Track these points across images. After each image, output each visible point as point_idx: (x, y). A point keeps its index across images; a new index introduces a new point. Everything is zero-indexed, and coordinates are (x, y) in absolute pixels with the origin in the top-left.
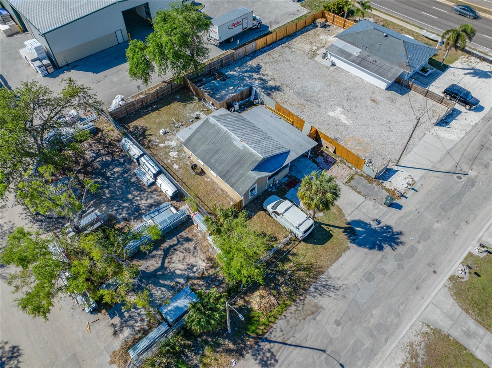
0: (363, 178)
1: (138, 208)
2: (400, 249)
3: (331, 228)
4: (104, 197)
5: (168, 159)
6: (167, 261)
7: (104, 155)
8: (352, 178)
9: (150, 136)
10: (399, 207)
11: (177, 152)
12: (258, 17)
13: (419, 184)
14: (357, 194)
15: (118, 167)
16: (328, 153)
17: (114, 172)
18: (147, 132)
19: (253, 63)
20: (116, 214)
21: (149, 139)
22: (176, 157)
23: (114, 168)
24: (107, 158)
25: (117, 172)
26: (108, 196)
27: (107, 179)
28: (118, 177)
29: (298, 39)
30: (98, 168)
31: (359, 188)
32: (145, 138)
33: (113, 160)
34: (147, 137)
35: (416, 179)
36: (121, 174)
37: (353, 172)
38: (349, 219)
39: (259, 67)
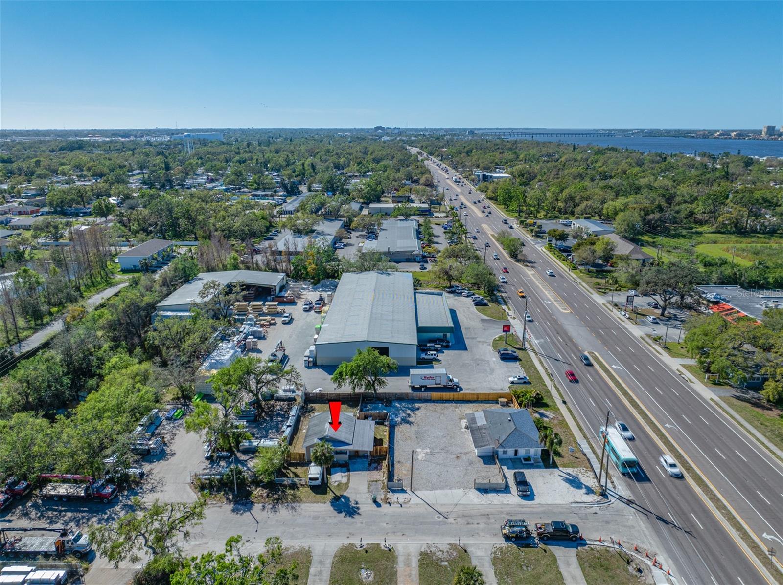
0: (382, 484)
1: (266, 436)
2: (349, 519)
3: (330, 492)
7: (283, 411)
8: (376, 481)
10: (379, 505)
12: (456, 380)
13: (408, 506)
14: (367, 488)
19: (417, 405)
23: (279, 418)
26: (263, 426)
29: (471, 405)
30: (273, 414)
31: (373, 487)
33: (282, 414)
35: (411, 502)
37: (381, 479)
38: (345, 494)
39: (418, 409)
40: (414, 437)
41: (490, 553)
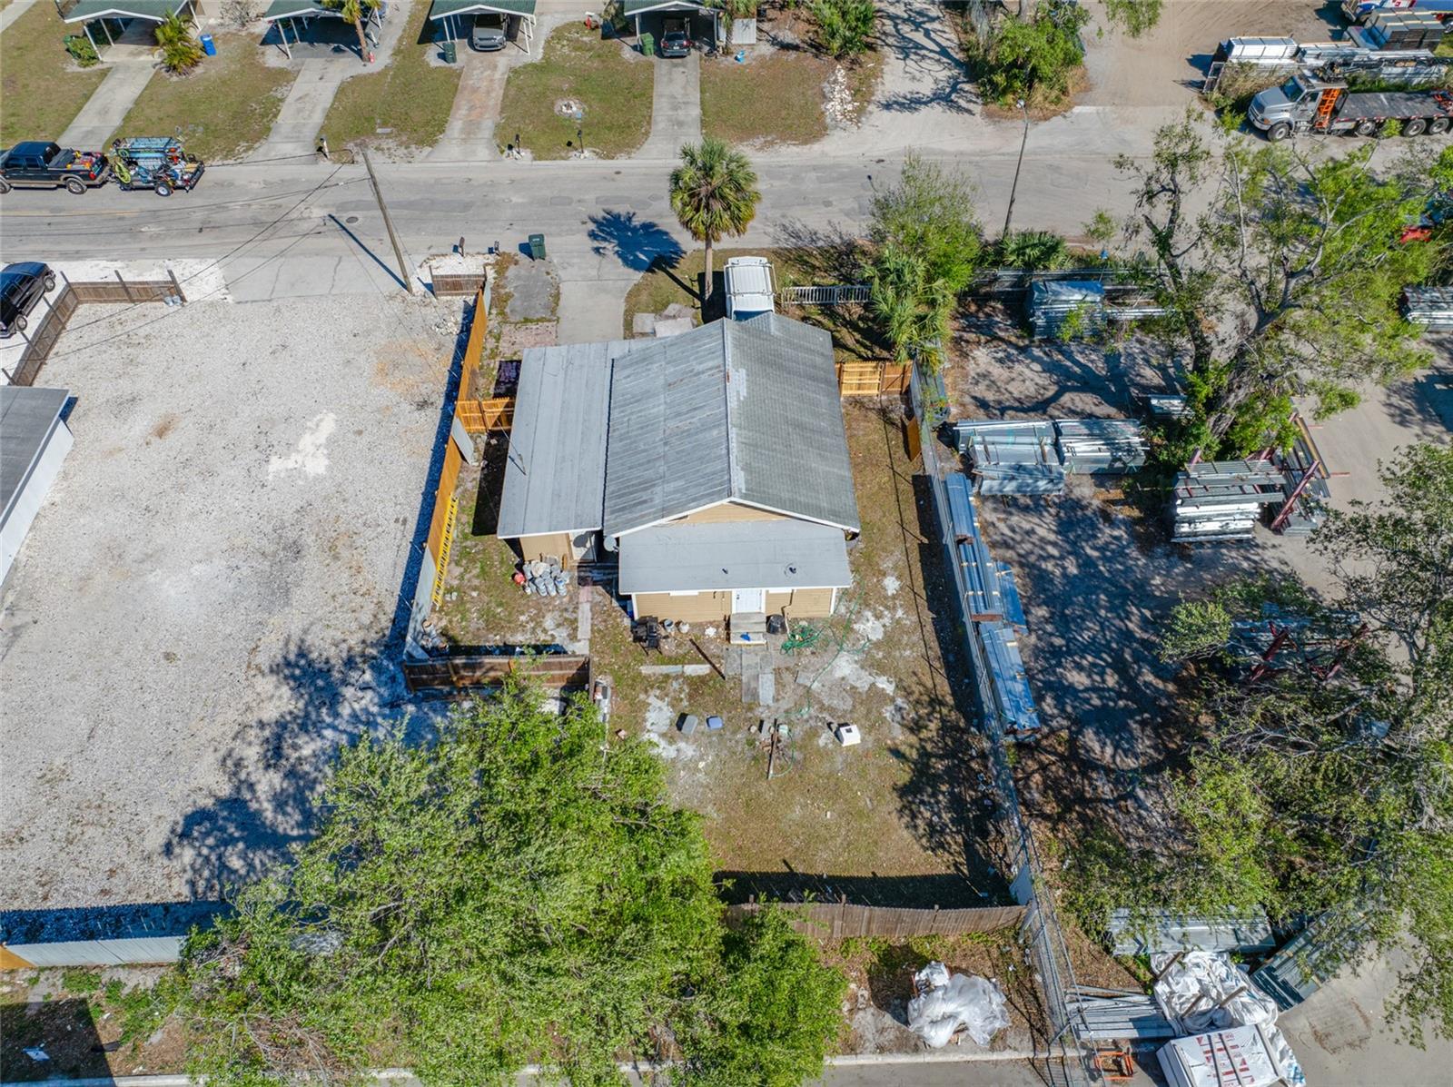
0: (507, 310)
1: (1064, 527)
3: (688, 284)
4: (1148, 613)
5: (898, 622)
6: (1049, 394)
7: (1107, 771)
8: (527, 320)
9: (904, 748)
11: (856, 627)
14: (562, 297)
15: (1071, 686)
16: (493, 386)
17: (1089, 676)
18: (904, 775)
20: (1128, 546)
21: (913, 739)
22: (869, 614)
23: (1087, 690)
24: (1097, 747)
25: (1079, 668)
26: (1134, 610)
27: (1120, 667)
28: (1084, 649)
30: (1143, 724)
31: (546, 299)
32: (924, 754)
33: (1079, 723)
34: (915, 756)
36: (1070, 653)
37: (508, 328)
38: (638, 276)
39: (195, 823)
40: (312, 562)
41: (261, 150)
